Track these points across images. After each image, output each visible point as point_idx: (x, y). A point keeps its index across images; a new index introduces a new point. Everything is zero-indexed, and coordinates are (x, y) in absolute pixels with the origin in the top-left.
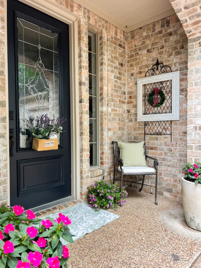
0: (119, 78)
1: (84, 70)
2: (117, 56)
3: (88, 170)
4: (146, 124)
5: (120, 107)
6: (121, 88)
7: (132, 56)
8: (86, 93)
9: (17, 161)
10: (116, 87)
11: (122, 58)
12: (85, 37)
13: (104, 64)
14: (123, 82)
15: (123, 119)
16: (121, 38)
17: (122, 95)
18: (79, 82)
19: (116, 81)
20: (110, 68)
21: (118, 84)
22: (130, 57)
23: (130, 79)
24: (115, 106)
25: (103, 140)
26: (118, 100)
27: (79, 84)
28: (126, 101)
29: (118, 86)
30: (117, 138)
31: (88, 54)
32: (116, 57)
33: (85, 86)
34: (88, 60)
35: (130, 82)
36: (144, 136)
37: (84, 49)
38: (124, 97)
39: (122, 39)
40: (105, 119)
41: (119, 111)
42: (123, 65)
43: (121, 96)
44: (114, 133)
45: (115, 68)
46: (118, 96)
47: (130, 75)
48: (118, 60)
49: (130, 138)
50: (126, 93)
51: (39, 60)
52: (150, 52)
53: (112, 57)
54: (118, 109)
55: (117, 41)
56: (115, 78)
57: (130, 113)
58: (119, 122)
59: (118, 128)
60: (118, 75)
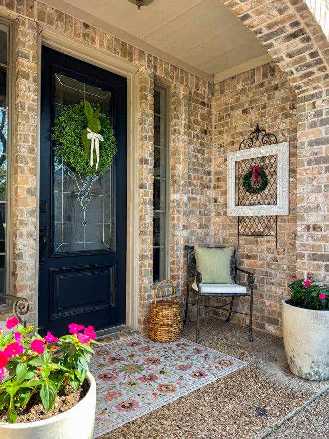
0: (202, 152)
1: (148, 141)
2: (199, 119)
3: (151, 286)
4: (240, 220)
5: (202, 194)
6: (204, 165)
7: (221, 119)
8: (150, 174)
9: (50, 270)
10: (195, 165)
11: (206, 122)
12: (150, 95)
13: (176, 132)
14: (207, 156)
15: (206, 212)
16: (204, 92)
17: (204, 176)
18: (140, 159)
19: (196, 156)
20: (186, 137)
21: (200, 161)
22: (219, 120)
23: (218, 152)
24: (195, 192)
25: (174, 244)
26: (199, 184)
27: (140, 161)
28: (212, 185)
29: (199, 163)
31: (153, 120)
32: (197, 120)
33: (148, 164)
34: (153, 127)
35: (218, 157)
36: (237, 238)
37: (148, 112)
38: (208, 179)
39: (207, 94)
40: (179, 211)
41: (200, 200)
42: (208, 131)
43: (204, 178)
44: (192, 233)
45: (194, 137)
46: (198, 177)
47: (217, 146)
48: (200, 125)
49: (216, 240)
50: (212, 173)
52: (247, 114)
53: (190, 121)
54: (198, 197)
55: (198, 97)
56: (194, 151)
57: (218, 203)
58: (200, 216)
59: (198, 226)
60: (199, 147)
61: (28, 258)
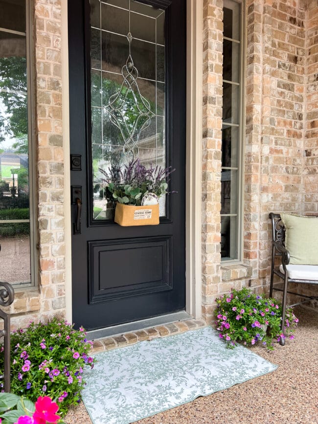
0: (290, 88)
1: (214, 72)
2: (286, 42)
3: (218, 266)
5: (290, 145)
6: (293, 106)
7: (317, 39)
8: (217, 118)
9: (88, 242)
10: (281, 105)
11: (296, 46)
12: (218, 8)
13: (255, 59)
14: (297, 94)
15: (295, 169)
16: (295, 4)
17: (293, 121)
18: (203, 98)
19: (282, 93)
20: (268, 67)
21: (286, 99)
22: (315, 42)
23: (313, 87)
24: (279, 142)
25: (250, 211)
26: (285, 131)
27: (204, 101)
28: (303, 132)
29: (286, 103)
30: (282, 206)
31: (221, 43)
32: (284, 44)
33: (215, 104)
34: (221, 53)
35: (313, 94)
37: (215, 33)
38: (298, 125)
39: (297, 8)
40: (257, 168)
41: (287, 152)
42: (298, 59)
43: (293, 123)
44: (275, 198)
45: (279, 66)
46: (285, 123)
47: (313, 79)
48: (287, 50)
49: (309, 207)
50: (304, 117)
51: (130, 61)
53: (273, 45)
54: (284, 149)
55: (286, 11)
56: (279, 86)
57: (312, 156)
58: (286, 174)
59: (284, 188)
60: (286, 80)
61: (54, 227)
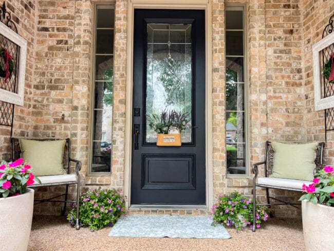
0: (286, 52)
1: (218, 53)
2: (281, 21)
3: (223, 176)
4: (327, 113)
5: (289, 92)
6: (290, 64)
7: (308, 14)
8: (220, 80)
9: (142, 154)
10: (278, 65)
11: (291, 23)
12: (220, 16)
13: (252, 39)
14: (294, 55)
15: (296, 110)
17: (292, 75)
18: (212, 69)
19: (278, 57)
20: (262, 42)
21: (283, 60)
22: (306, 16)
23: (307, 48)
24: (278, 91)
25: (252, 140)
26: (284, 83)
27: (212, 71)
28: (303, 82)
29: (284, 63)
30: (283, 137)
31: (223, 35)
32: (278, 24)
33: (218, 72)
34: (223, 41)
35: (307, 53)
36: (325, 134)
37: (217, 30)
38: (297, 77)
40: (256, 110)
41: (287, 98)
42: (294, 30)
44: (275, 131)
45: (275, 39)
46: (283, 77)
47: (306, 42)
48: (282, 27)
49: (309, 138)
50: (303, 70)
51: (169, 56)
54: (284, 96)
55: (279, 2)
56: (275, 53)
57: (309, 99)
58: (287, 114)
59: (284, 124)
60: (282, 47)
61: (119, 143)
